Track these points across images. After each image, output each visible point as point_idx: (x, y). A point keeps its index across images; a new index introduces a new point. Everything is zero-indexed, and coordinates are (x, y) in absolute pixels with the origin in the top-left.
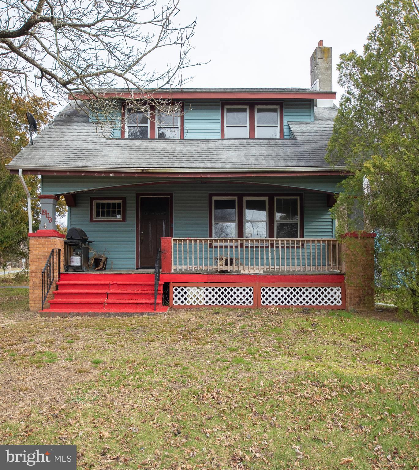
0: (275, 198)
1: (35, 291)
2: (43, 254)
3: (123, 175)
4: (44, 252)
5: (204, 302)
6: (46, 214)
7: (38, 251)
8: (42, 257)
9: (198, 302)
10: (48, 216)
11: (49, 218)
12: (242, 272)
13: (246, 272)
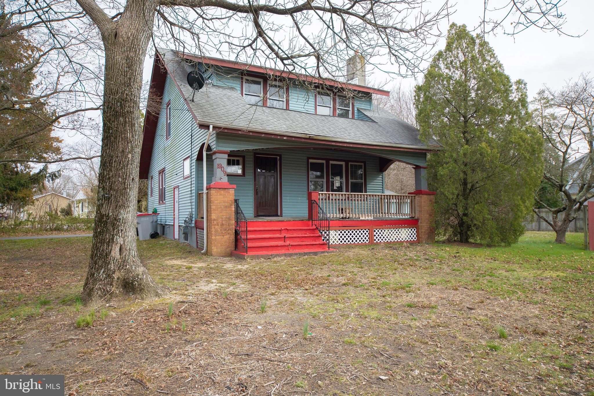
0: (350, 163)
1: (217, 237)
2: (224, 204)
3: (293, 139)
4: (224, 202)
5: (339, 242)
6: (221, 168)
7: (218, 201)
8: (222, 207)
9: (335, 242)
10: (223, 170)
11: (224, 171)
12: (361, 218)
13: (363, 218)
